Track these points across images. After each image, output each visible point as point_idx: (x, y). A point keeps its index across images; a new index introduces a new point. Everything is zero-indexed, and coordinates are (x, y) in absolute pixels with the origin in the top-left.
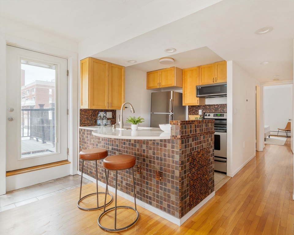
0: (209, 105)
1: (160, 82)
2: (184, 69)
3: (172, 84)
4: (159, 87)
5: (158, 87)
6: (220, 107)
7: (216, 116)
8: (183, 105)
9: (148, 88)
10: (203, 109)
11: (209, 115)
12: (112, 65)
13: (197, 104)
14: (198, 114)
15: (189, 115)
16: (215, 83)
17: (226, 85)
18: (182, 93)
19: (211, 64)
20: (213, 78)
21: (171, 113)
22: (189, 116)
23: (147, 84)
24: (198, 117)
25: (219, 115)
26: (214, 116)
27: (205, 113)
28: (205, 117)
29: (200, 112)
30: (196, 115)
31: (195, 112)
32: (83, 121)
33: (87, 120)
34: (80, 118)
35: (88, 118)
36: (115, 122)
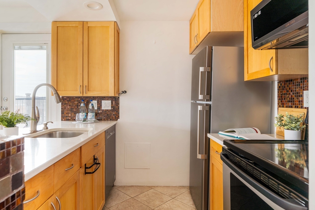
1: (198, 32)
12: (89, 25)
14: (300, 104)
15: (279, 106)
22: (280, 109)
29: (307, 98)
30: (298, 107)
31: (294, 98)
32: (65, 113)
33: (71, 112)
34: (62, 109)
35: (73, 109)
36: (117, 116)
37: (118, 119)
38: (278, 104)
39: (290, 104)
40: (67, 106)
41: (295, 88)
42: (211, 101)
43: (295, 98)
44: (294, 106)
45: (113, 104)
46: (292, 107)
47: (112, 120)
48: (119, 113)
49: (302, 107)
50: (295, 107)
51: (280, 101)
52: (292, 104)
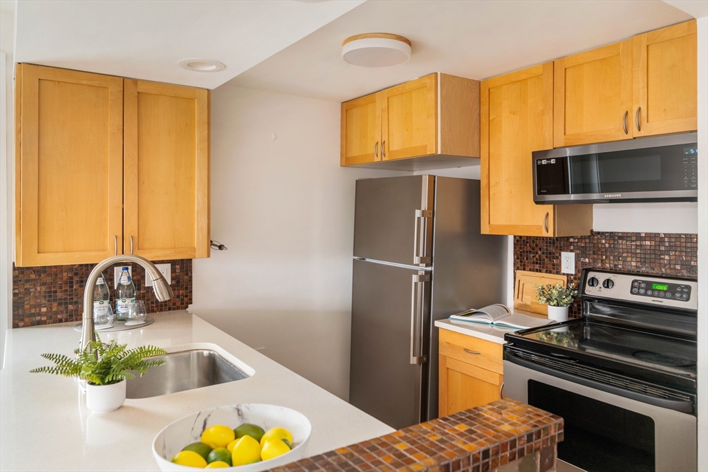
0: (612, 236)
1: (385, 138)
2: (486, 80)
3: (425, 147)
4: (379, 159)
5: (377, 159)
6: (670, 248)
7: (646, 290)
8: (485, 230)
9: (347, 161)
10: (578, 248)
11: (608, 283)
12: (141, 88)
13: (545, 234)
14: (556, 269)
15: (516, 268)
16: (636, 134)
17: (694, 145)
18: (479, 182)
19: (614, 46)
20: (623, 113)
21: (422, 268)
22: (518, 272)
23: (342, 147)
24: (558, 282)
25: (660, 287)
26: (634, 289)
27: (587, 271)
28: (590, 291)
29: (568, 261)
30: (550, 272)
31: (544, 260)
32: (27, 307)
33: (49, 301)
34: (15, 295)
35: (56, 292)
36: (185, 299)
37: (189, 305)
38: (515, 264)
39: (537, 267)
40: (35, 285)
41: (547, 246)
42: (432, 265)
43: (546, 260)
44: (545, 270)
45: (175, 272)
46: (540, 271)
47: (174, 309)
48: (191, 292)
49: (558, 273)
50: (547, 272)
51: (519, 261)
52: (540, 267)
